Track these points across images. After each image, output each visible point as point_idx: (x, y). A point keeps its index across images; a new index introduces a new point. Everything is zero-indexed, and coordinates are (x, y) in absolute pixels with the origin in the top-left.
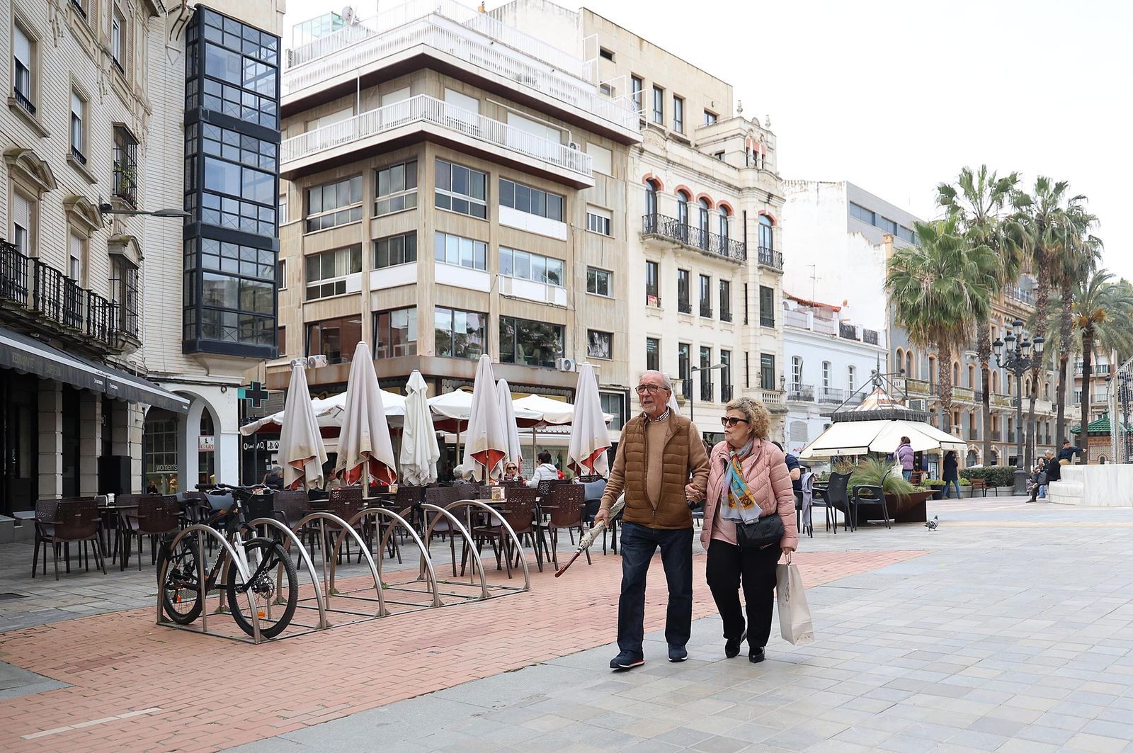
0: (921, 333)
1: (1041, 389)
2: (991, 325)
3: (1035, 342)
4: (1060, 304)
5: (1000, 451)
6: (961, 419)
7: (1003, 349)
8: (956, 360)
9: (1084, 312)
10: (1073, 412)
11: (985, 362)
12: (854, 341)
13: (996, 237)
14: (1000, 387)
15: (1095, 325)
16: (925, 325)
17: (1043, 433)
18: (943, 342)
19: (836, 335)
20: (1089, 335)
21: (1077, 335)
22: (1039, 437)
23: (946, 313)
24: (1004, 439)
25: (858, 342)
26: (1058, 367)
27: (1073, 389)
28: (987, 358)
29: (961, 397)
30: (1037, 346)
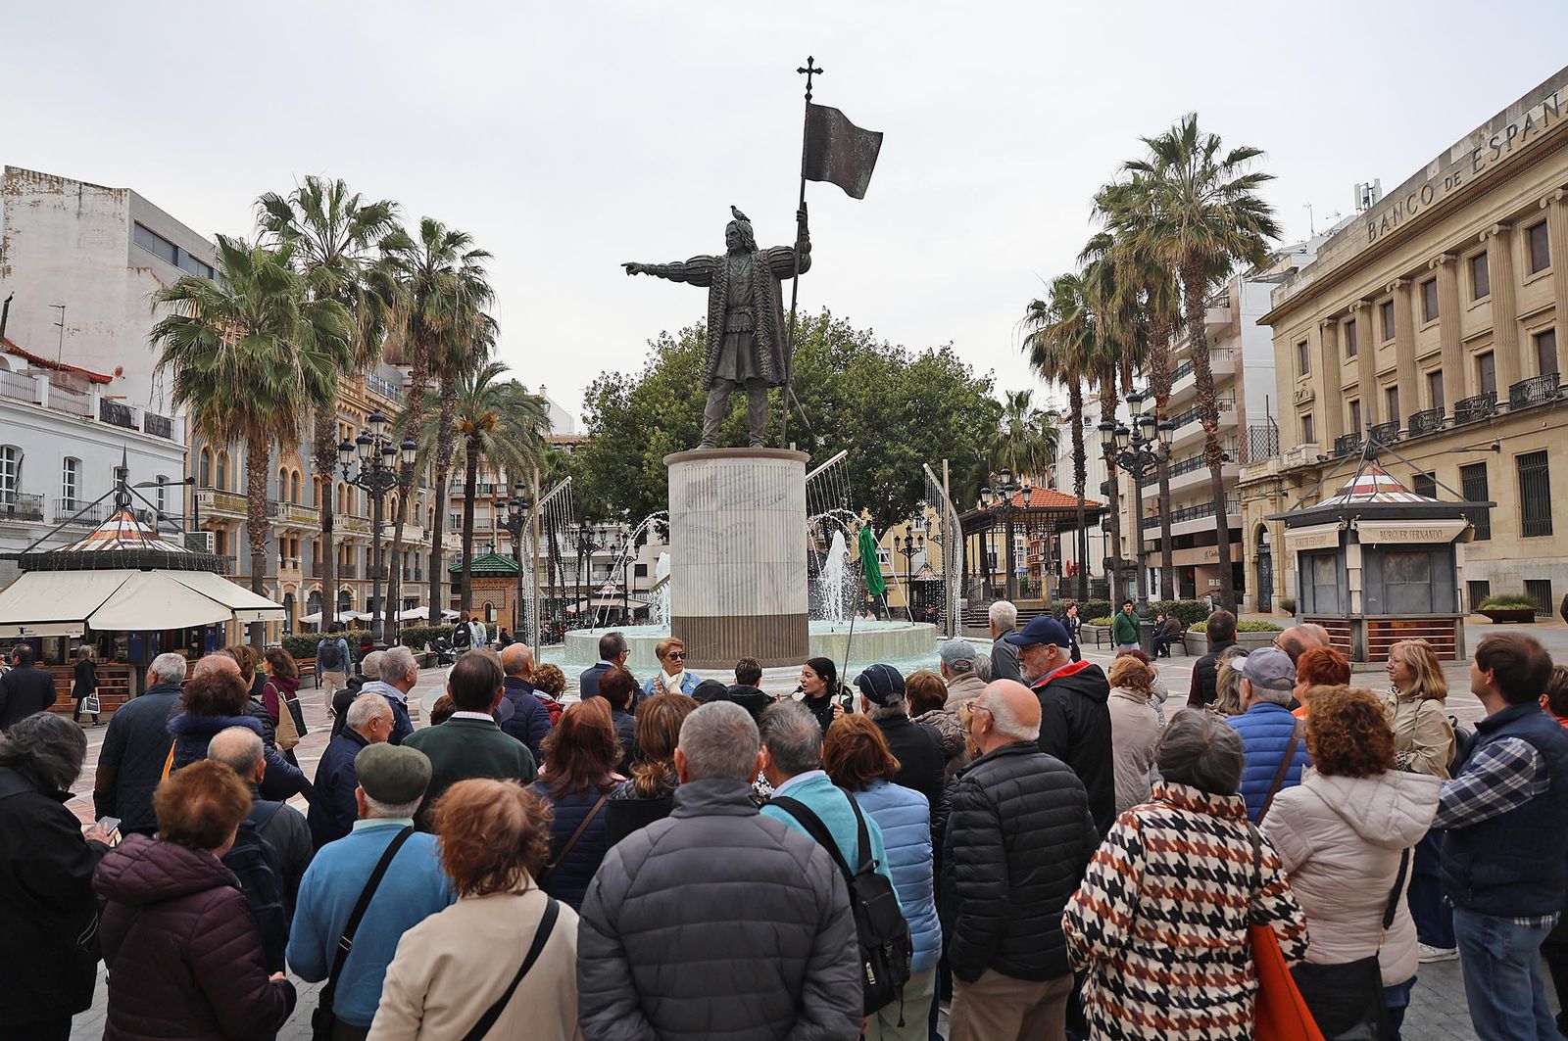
0: (217, 420)
1: (410, 510)
2: (338, 421)
3: (404, 447)
4: (438, 402)
5: (355, 591)
6: (300, 548)
7: (353, 455)
8: (294, 468)
9: (469, 414)
10: (452, 542)
11: (328, 474)
12: (127, 430)
13: (353, 288)
14: (357, 508)
15: (482, 432)
16: (225, 408)
17: (411, 566)
18: (256, 439)
19: (93, 417)
20: (475, 445)
21: (459, 444)
22: (406, 573)
23: (262, 392)
24: (360, 574)
25: (135, 432)
26: (432, 484)
27: (453, 511)
28: (332, 468)
29: (300, 519)
30: (406, 454)
